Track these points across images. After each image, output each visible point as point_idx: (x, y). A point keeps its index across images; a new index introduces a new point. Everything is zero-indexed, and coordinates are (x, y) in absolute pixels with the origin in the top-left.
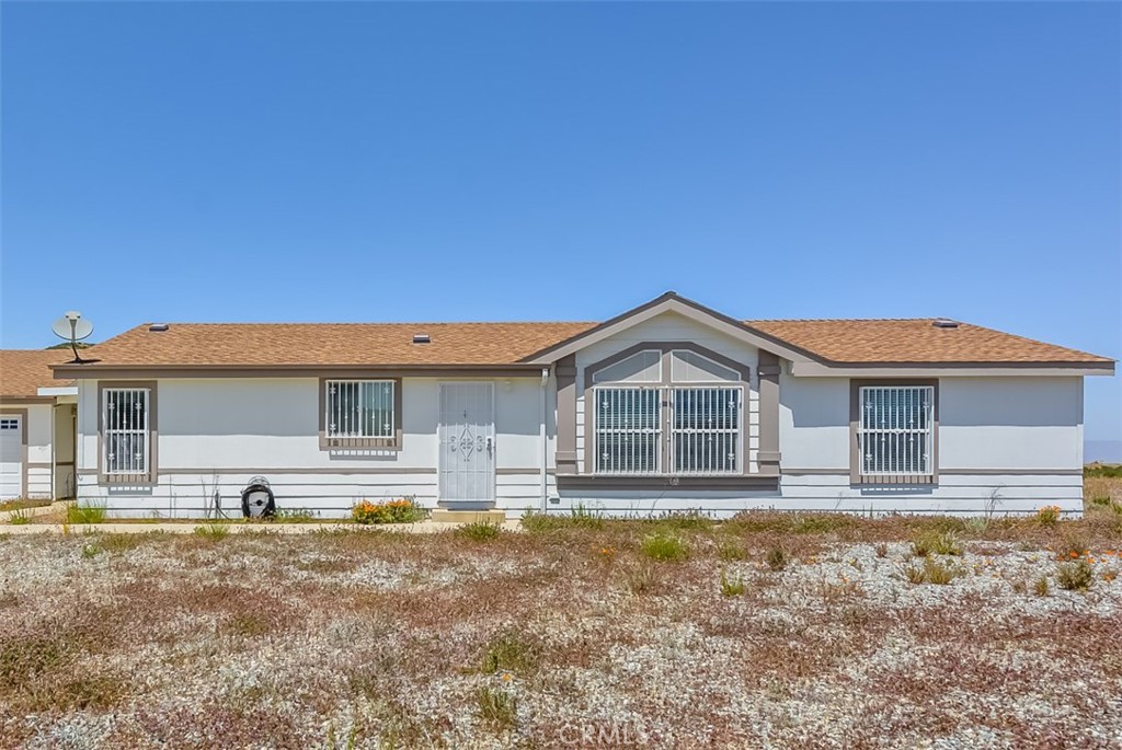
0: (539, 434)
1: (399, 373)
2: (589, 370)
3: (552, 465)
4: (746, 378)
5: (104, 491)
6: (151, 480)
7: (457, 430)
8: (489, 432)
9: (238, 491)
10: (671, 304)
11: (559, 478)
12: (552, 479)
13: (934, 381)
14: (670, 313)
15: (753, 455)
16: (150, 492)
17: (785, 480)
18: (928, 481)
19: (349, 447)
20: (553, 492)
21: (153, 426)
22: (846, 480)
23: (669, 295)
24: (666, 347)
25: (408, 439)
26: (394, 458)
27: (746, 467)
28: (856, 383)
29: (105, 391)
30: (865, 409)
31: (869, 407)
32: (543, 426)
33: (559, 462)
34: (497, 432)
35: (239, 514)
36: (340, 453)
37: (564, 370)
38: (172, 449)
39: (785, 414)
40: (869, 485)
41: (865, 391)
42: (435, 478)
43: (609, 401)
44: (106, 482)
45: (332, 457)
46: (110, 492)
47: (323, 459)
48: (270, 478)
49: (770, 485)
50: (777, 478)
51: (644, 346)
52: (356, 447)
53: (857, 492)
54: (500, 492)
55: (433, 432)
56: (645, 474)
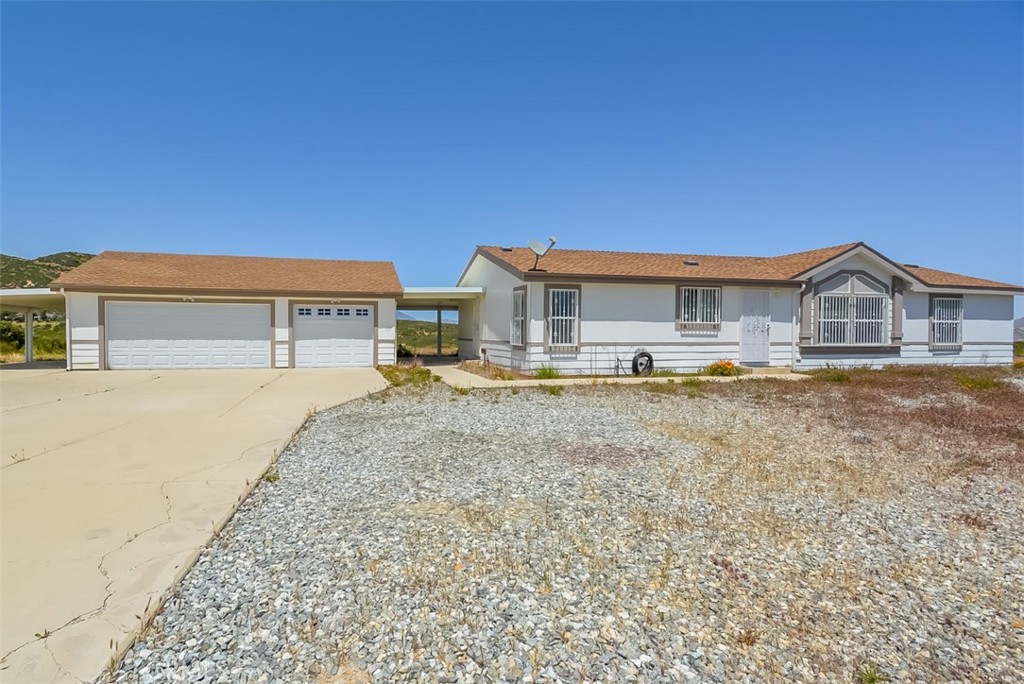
0: (792, 322)
1: (720, 283)
2: (817, 286)
3: (798, 340)
4: (887, 292)
5: (547, 357)
6: (577, 350)
7: (753, 320)
8: (768, 321)
9: (631, 357)
10: (861, 249)
11: (801, 348)
12: (797, 349)
13: (961, 296)
14: (859, 254)
15: (889, 334)
16: (576, 358)
17: (903, 348)
18: (957, 348)
19: (692, 329)
20: (798, 356)
21: (581, 315)
22: (926, 347)
23: (861, 244)
24: (853, 273)
25: (724, 325)
26: (716, 336)
27: (886, 341)
28: (932, 296)
29: (551, 290)
30: (935, 310)
31: (938, 309)
32: (794, 318)
33: (801, 338)
34: (772, 321)
35: (630, 372)
36: (687, 333)
38: (589, 330)
39: (905, 313)
40: (935, 350)
41: (935, 300)
42: (736, 348)
43: (829, 303)
44: (549, 351)
45: (682, 336)
46: (551, 358)
47: (677, 337)
49: (894, 351)
50: (899, 347)
51: (842, 272)
52: (696, 329)
53: (931, 354)
54: (772, 356)
55: (738, 320)
56: (842, 345)
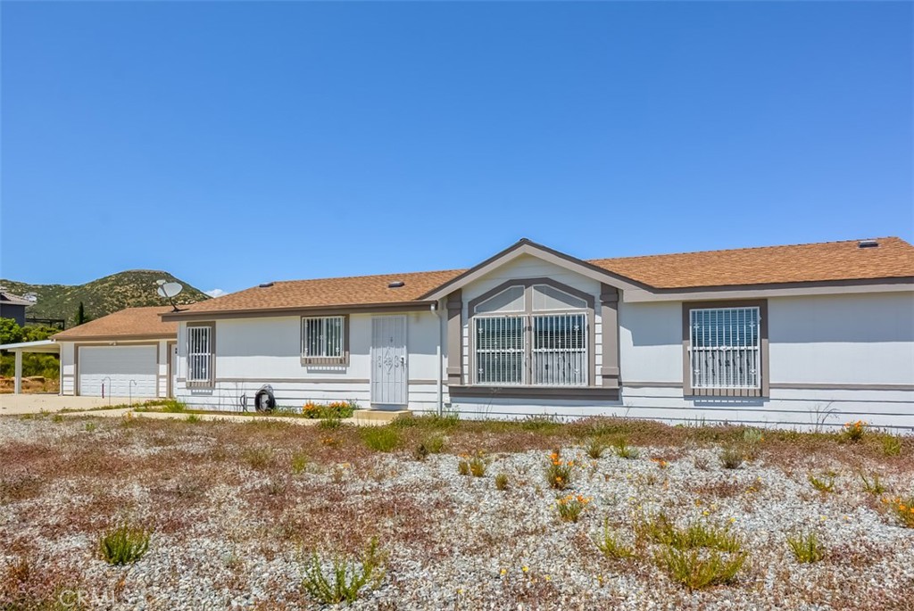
0: (436, 354)
1: (346, 311)
2: (472, 304)
3: (445, 378)
4: (592, 305)
5: (189, 392)
6: (212, 386)
7: (381, 351)
8: (402, 353)
9: (253, 394)
10: (526, 249)
11: (450, 387)
12: (446, 389)
14: (526, 256)
15: (598, 370)
16: (211, 394)
17: (626, 391)
18: (758, 394)
19: (318, 364)
20: (447, 398)
21: (213, 351)
22: (680, 392)
23: (524, 242)
24: (528, 283)
25: (353, 358)
26: (345, 372)
27: (592, 381)
28: (687, 306)
29: (191, 328)
30: (694, 330)
31: (697, 327)
32: (439, 348)
33: (450, 375)
34: (408, 352)
35: (254, 410)
36: (313, 368)
37: (454, 303)
38: (225, 366)
39: (626, 335)
40: (700, 397)
41: (694, 313)
42: (367, 387)
43: (483, 327)
44: (190, 386)
45: (309, 371)
46: (193, 393)
47: (302, 372)
48: (274, 385)
49: (612, 396)
50: (617, 390)
51: (511, 282)
52: (321, 364)
53: (691, 403)
54: (411, 397)
55: (368, 353)
56: (517, 385)
